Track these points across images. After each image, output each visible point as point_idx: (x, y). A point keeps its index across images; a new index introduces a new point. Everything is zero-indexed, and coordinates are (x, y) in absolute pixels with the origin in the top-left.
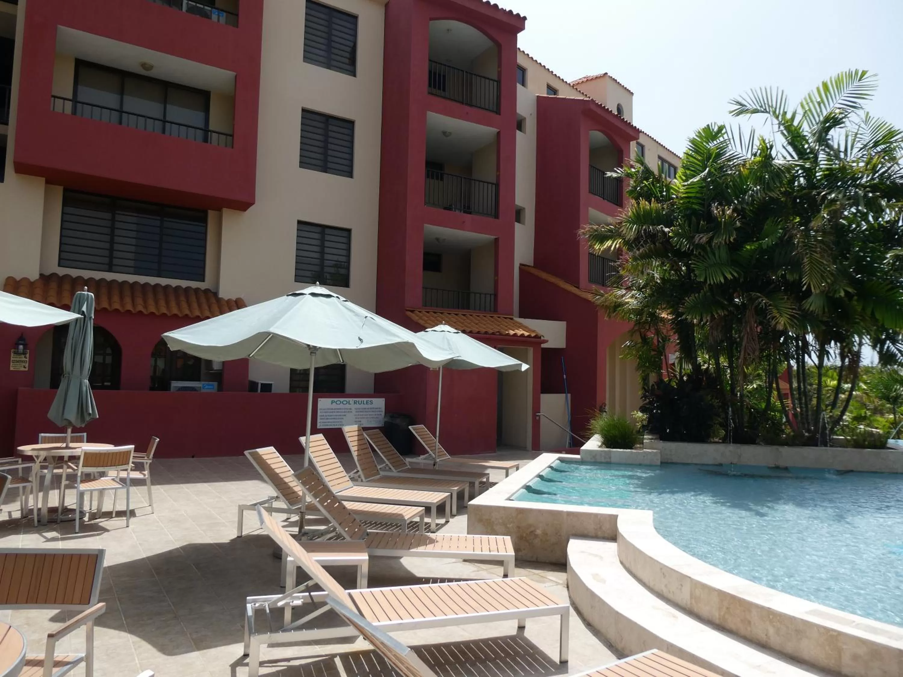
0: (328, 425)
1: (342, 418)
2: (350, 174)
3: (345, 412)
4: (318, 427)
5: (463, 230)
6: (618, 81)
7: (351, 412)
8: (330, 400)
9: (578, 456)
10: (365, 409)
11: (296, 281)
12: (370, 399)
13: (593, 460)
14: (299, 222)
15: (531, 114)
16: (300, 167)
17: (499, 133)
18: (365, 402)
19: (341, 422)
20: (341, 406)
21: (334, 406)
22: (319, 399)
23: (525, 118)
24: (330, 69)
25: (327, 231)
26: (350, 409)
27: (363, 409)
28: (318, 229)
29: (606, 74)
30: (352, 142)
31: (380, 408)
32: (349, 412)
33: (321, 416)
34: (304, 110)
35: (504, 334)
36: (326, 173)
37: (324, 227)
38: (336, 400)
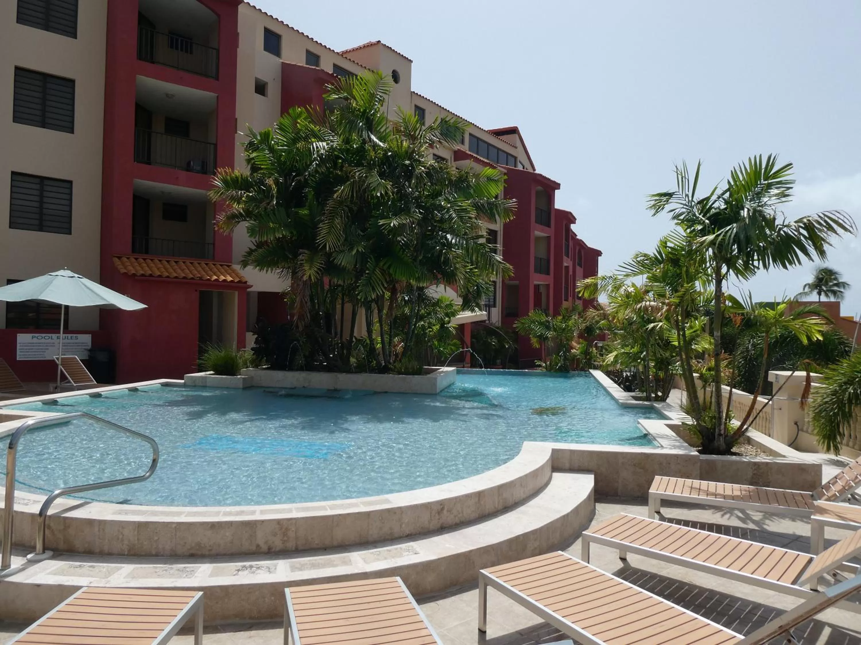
0: (28, 358)
1: (45, 352)
2: (71, 130)
3: (47, 346)
4: (18, 359)
5: (178, 185)
6: (393, 49)
7: (54, 346)
8: (31, 335)
9: (183, 381)
10: (69, 343)
11: (10, 227)
12: (75, 335)
13: (194, 384)
14: (13, 173)
15: (274, 79)
16: (14, 122)
17: (218, 97)
18: (69, 338)
19: (43, 355)
20: (43, 341)
21: (35, 340)
22: (18, 334)
23: (267, 83)
24: (48, 30)
25: (46, 182)
26: (53, 343)
27: (67, 343)
28: (37, 181)
29: (379, 42)
30: (73, 99)
31: (87, 343)
32: (51, 346)
33: (20, 349)
34: (17, 68)
35: (204, 279)
36: (44, 128)
37: (42, 179)
38: (36, 335)
